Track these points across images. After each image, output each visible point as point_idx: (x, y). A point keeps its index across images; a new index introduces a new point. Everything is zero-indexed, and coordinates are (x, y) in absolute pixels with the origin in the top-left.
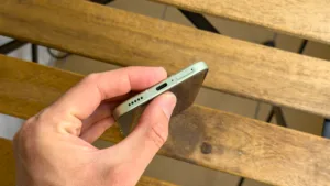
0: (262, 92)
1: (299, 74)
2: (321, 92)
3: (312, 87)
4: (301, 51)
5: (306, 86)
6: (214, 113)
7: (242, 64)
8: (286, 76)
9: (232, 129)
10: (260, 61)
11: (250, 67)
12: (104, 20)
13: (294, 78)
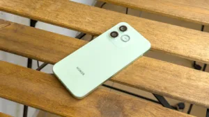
0: (163, 88)
1: (188, 78)
2: (203, 90)
3: (197, 87)
6: (130, 100)
7: (150, 71)
8: (179, 80)
9: (142, 110)
11: (155, 73)
12: (64, 43)
13: (185, 81)
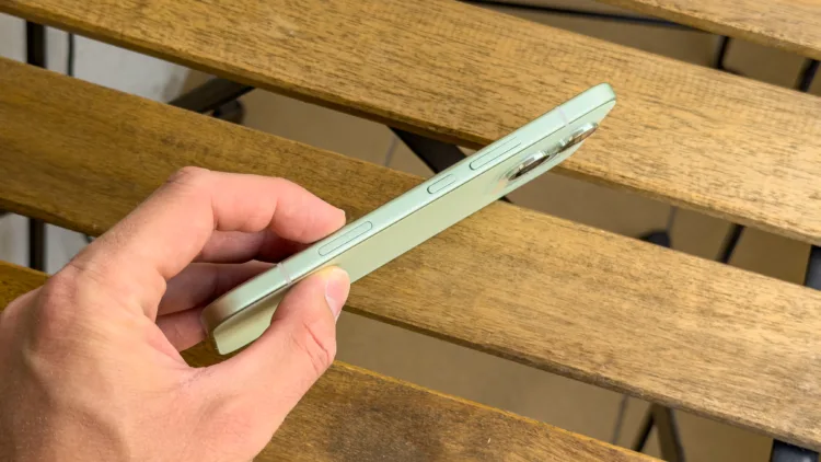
0: (599, 358)
1: (702, 312)
4: (725, 257)
5: (720, 346)
7: (548, 279)
8: (666, 318)
9: (513, 457)
10: (596, 274)
11: (569, 288)
